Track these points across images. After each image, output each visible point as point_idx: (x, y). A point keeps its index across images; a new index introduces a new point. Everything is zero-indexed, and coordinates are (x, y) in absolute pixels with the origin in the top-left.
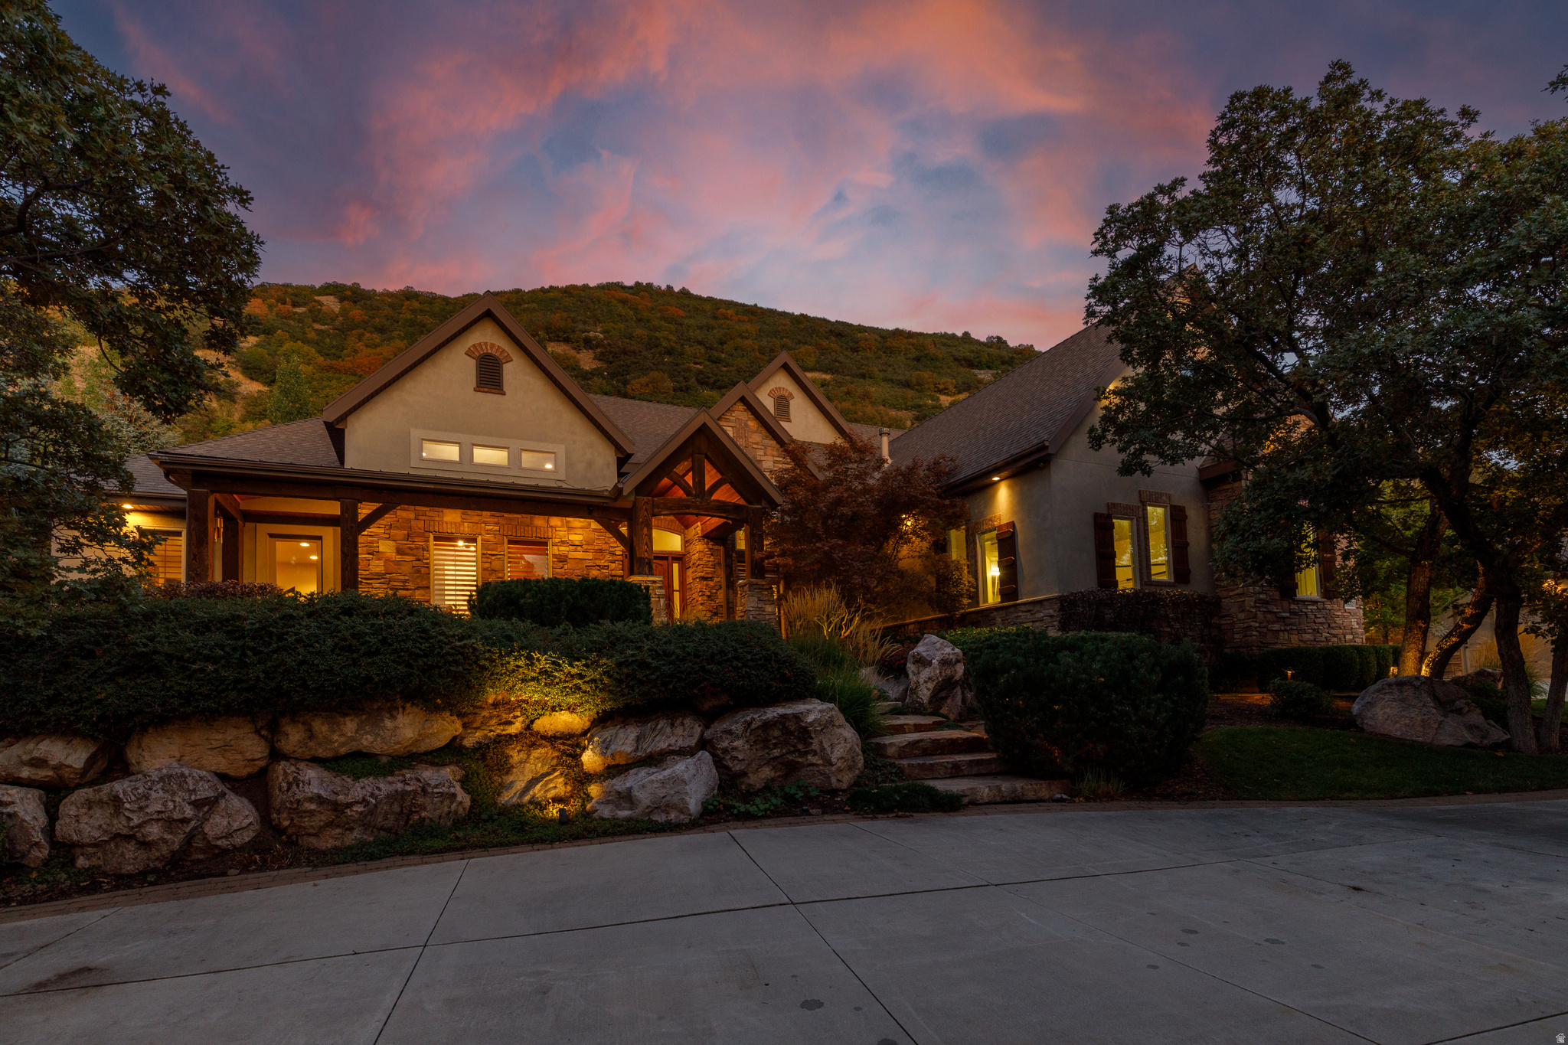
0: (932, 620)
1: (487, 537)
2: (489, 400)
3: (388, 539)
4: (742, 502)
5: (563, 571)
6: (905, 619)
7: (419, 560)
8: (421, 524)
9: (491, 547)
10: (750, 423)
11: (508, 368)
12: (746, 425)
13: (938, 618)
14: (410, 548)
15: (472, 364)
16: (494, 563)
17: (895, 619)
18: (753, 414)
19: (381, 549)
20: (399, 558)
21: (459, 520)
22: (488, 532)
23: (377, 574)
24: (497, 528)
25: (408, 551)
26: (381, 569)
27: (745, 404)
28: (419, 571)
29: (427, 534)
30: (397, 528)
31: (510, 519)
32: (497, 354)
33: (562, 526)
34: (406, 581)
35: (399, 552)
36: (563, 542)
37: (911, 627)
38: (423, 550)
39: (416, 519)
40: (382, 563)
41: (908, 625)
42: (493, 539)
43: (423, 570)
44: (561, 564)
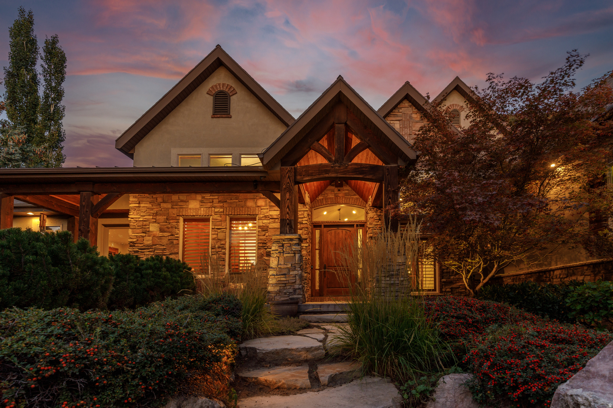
0: (583, 266)
1: (215, 217)
2: (222, 122)
3: (155, 222)
4: (381, 163)
5: (265, 237)
6: (550, 264)
7: (172, 235)
8: (175, 211)
9: (218, 223)
10: (414, 116)
11: (234, 100)
12: (411, 117)
13: (592, 264)
14: (168, 228)
15: (210, 99)
16: (219, 234)
17: (540, 265)
18: (416, 108)
19: (151, 229)
20: (161, 234)
21: (198, 206)
22: (216, 213)
23: (148, 246)
24: (222, 210)
25: (166, 229)
26: (150, 242)
27: (410, 102)
28: (172, 242)
29: (178, 218)
30: (161, 215)
31: (231, 203)
32: (227, 90)
33: (266, 205)
34: (164, 249)
35: (161, 230)
36: (266, 217)
37: (557, 273)
38: (176, 228)
39: (172, 208)
40: (150, 238)
41: (553, 270)
42: (219, 218)
43: (175, 242)
44: (264, 233)
